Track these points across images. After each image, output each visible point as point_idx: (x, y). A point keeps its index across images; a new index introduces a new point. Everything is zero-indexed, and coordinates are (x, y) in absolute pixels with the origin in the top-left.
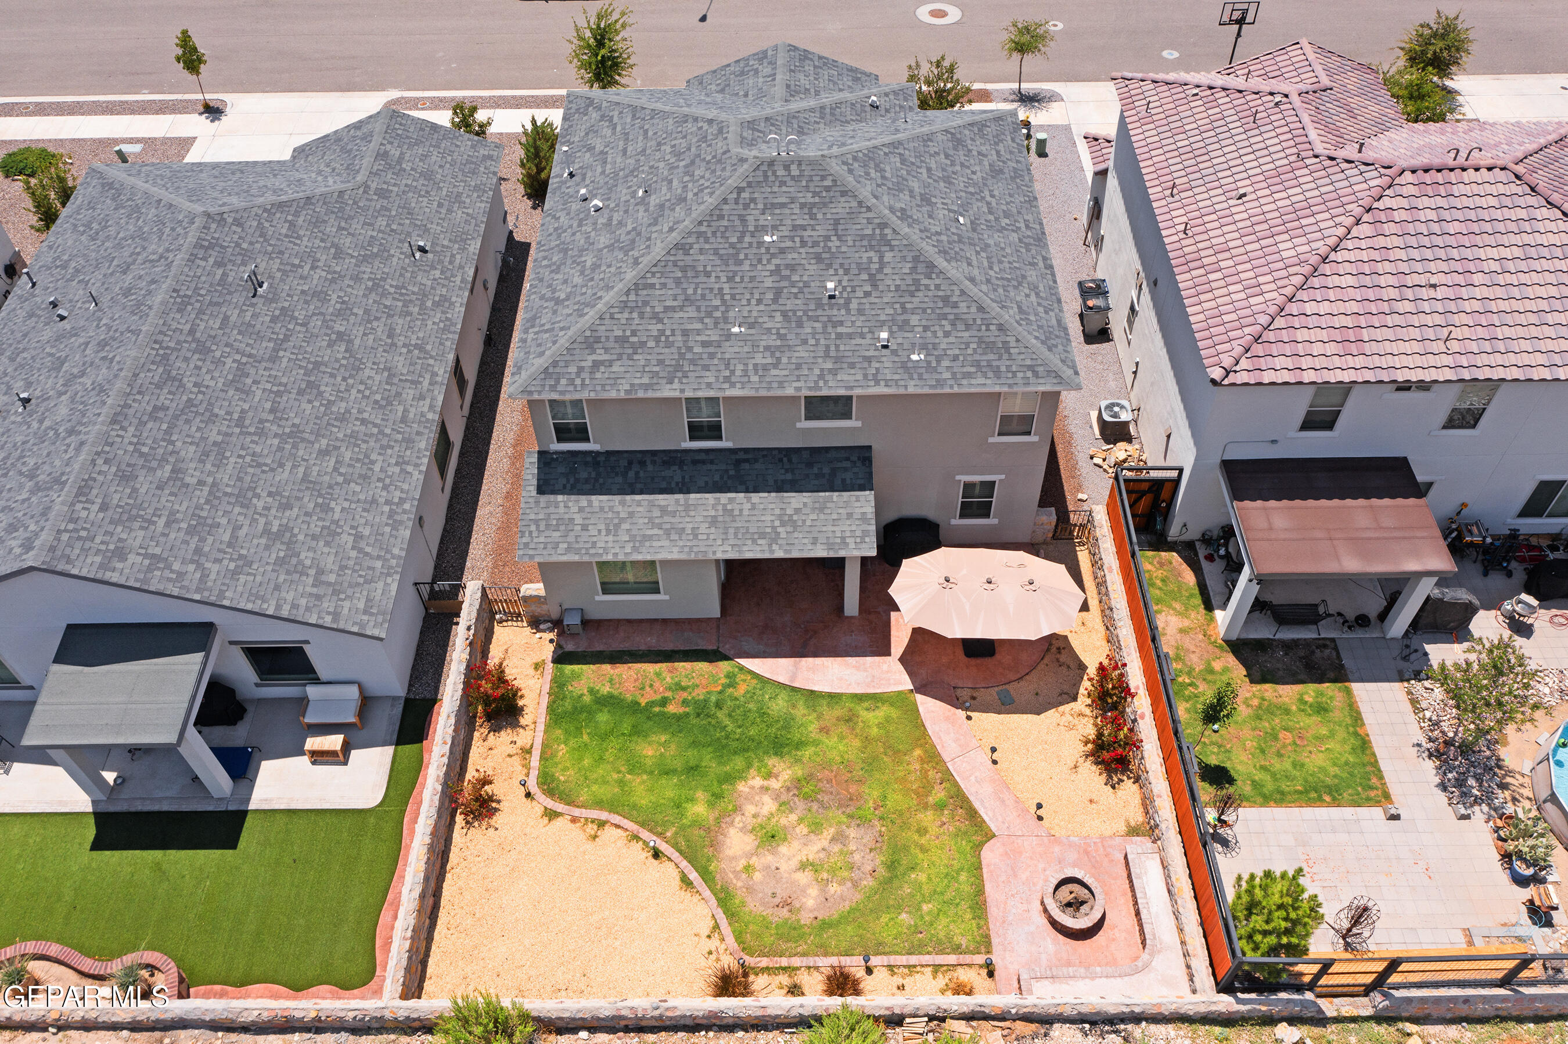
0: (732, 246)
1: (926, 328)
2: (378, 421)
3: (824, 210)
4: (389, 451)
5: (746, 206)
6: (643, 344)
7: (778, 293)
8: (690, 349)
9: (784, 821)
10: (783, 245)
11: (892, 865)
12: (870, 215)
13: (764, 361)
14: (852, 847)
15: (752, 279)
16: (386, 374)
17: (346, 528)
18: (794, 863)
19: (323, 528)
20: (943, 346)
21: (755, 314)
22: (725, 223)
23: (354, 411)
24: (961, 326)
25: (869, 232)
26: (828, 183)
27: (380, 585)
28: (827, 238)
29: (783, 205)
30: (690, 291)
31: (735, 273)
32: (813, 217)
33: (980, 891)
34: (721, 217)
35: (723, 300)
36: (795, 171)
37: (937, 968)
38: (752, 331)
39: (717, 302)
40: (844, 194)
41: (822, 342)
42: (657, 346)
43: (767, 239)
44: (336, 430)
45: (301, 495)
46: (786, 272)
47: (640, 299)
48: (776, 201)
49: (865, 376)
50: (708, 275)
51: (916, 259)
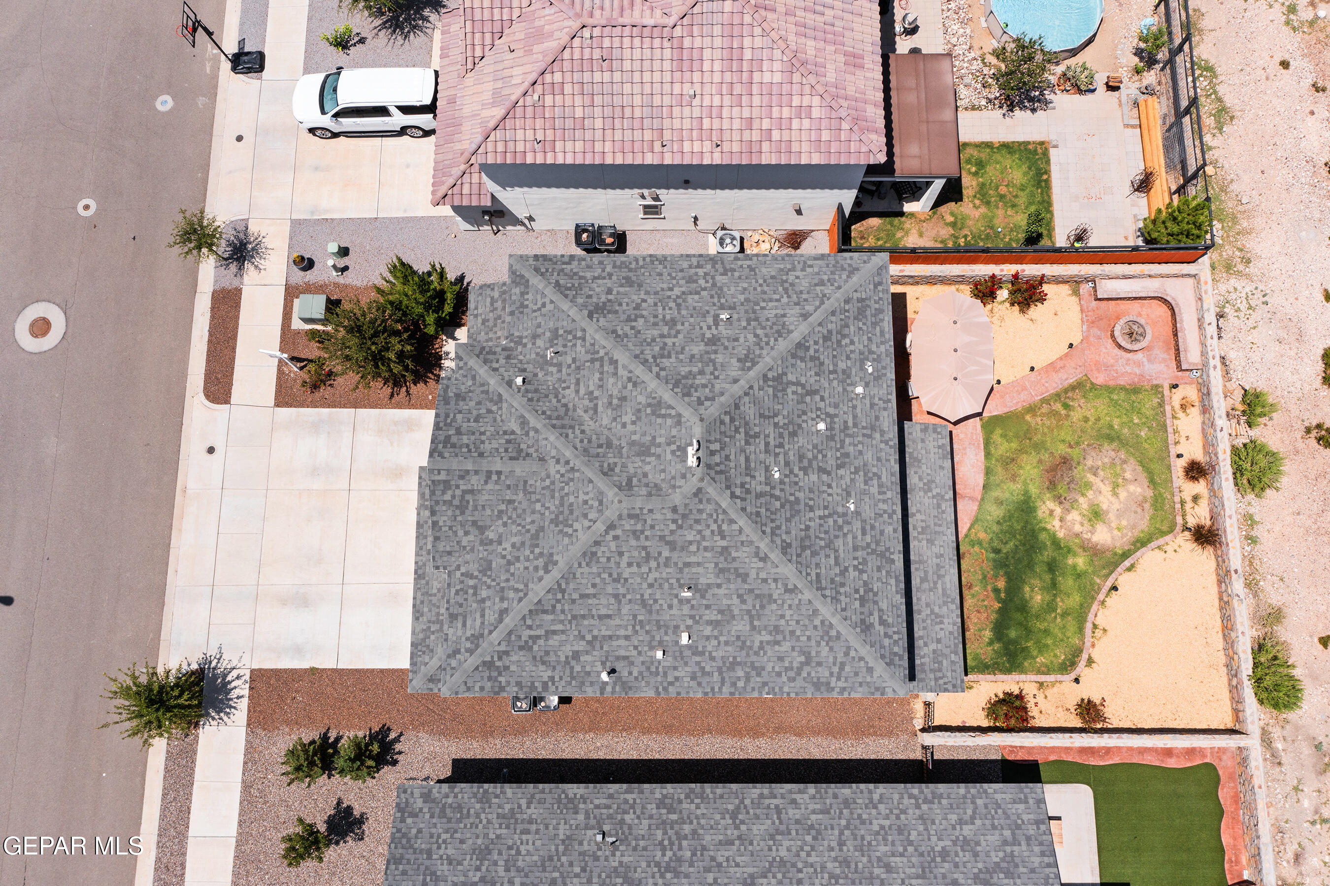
0: (782, 506)
1: (848, 358)
2: (836, 832)
3: (752, 425)
4: (865, 816)
5: (748, 491)
6: (865, 583)
7: (822, 470)
8: (868, 545)
9: (1085, 506)
10: (782, 463)
11: (1110, 439)
12: (756, 387)
13: (876, 486)
14: (1100, 463)
15: (811, 491)
16: (778, 837)
17: (957, 833)
18: (1113, 499)
19: (963, 850)
20: (861, 347)
21: (839, 491)
22: (763, 511)
23: (833, 854)
24: (846, 331)
25: (770, 391)
26: (727, 419)
27: (997, 796)
28: (776, 425)
29: (747, 459)
30: (822, 543)
31: (806, 505)
32: (756, 436)
33: (1122, 388)
34: (758, 514)
35: (830, 515)
36: (716, 446)
37: (1174, 417)
38: (853, 494)
39: (831, 521)
40: (737, 407)
41: (860, 439)
42: (865, 572)
43: (777, 475)
44: (860, 865)
45: (939, 876)
46: (805, 463)
47: (829, 586)
48: (743, 466)
49: (885, 409)
50: (808, 528)
51: (794, 356)
